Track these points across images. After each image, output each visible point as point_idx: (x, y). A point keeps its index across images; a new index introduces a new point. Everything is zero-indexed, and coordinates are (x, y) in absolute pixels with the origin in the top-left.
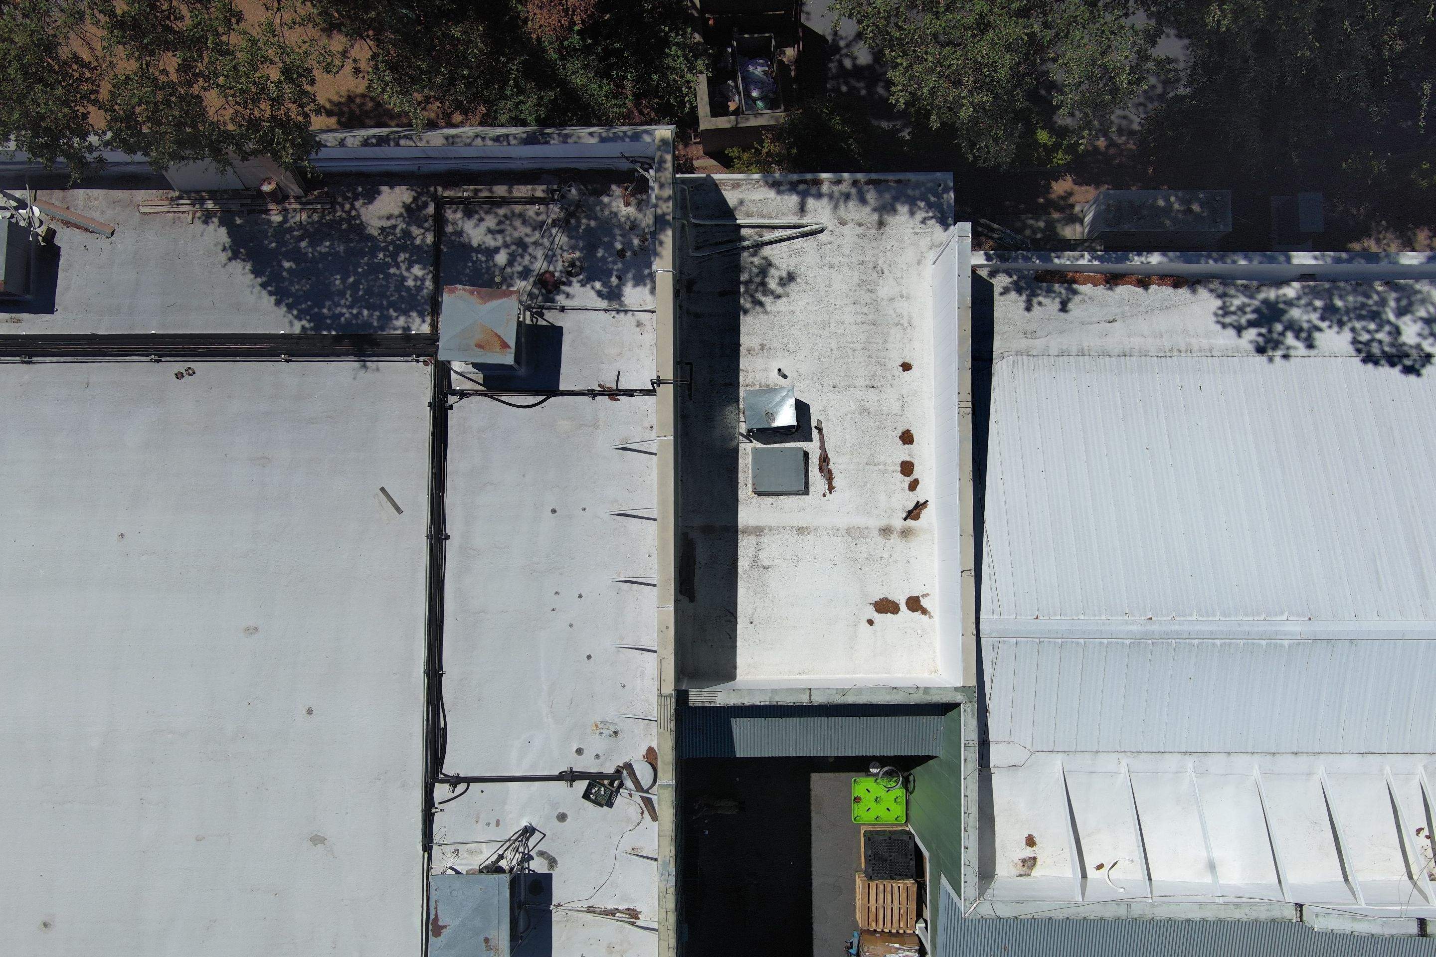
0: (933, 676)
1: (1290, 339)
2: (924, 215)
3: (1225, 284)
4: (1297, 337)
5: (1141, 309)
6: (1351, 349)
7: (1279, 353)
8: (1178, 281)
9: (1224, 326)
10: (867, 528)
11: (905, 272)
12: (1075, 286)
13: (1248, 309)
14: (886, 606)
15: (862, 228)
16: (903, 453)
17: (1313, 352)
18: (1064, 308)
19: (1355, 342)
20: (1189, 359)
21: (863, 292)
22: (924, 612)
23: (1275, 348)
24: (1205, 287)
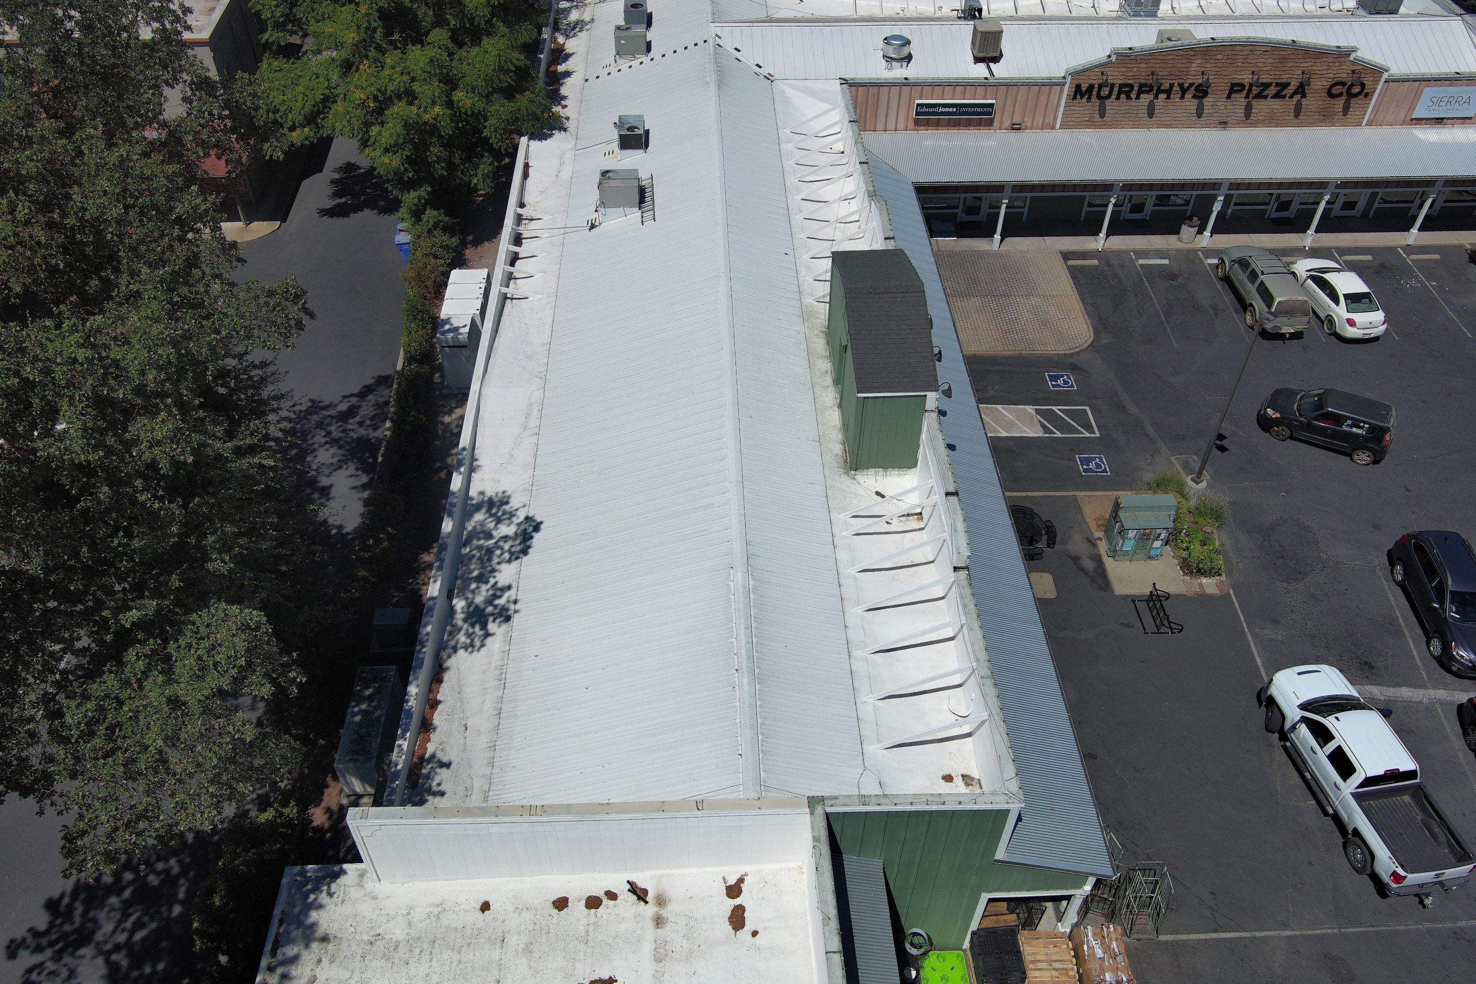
0: (804, 870)
1: (501, 602)
2: (324, 894)
3: (445, 649)
4: (500, 597)
5: (458, 706)
6: (515, 564)
7: (512, 607)
8: (437, 678)
9: (483, 645)
10: (655, 941)
11: (382, 912)
12: (427, 756)
13: (471, 631)
14: (737, 919)
15: (324, 959)
16: (577, 908)
17: (514, 585)
18: (448, 765)
19: (509, 561)
20: (509, 666)
21: (396, 956)
22: (741, 880)
23: (507, 610)
24: (445, 661)
